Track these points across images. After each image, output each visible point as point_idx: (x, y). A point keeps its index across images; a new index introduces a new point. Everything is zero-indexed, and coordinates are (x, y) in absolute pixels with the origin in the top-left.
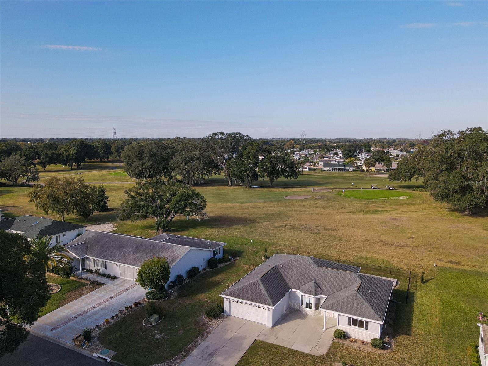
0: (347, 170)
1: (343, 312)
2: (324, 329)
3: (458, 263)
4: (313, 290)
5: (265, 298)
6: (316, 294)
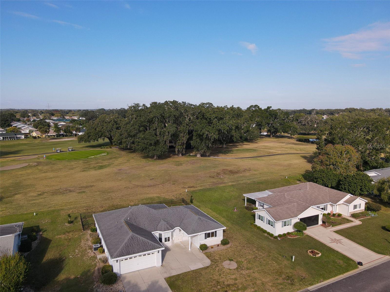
0: (19, 138)
2: (190, 249)
6: (171, 229)
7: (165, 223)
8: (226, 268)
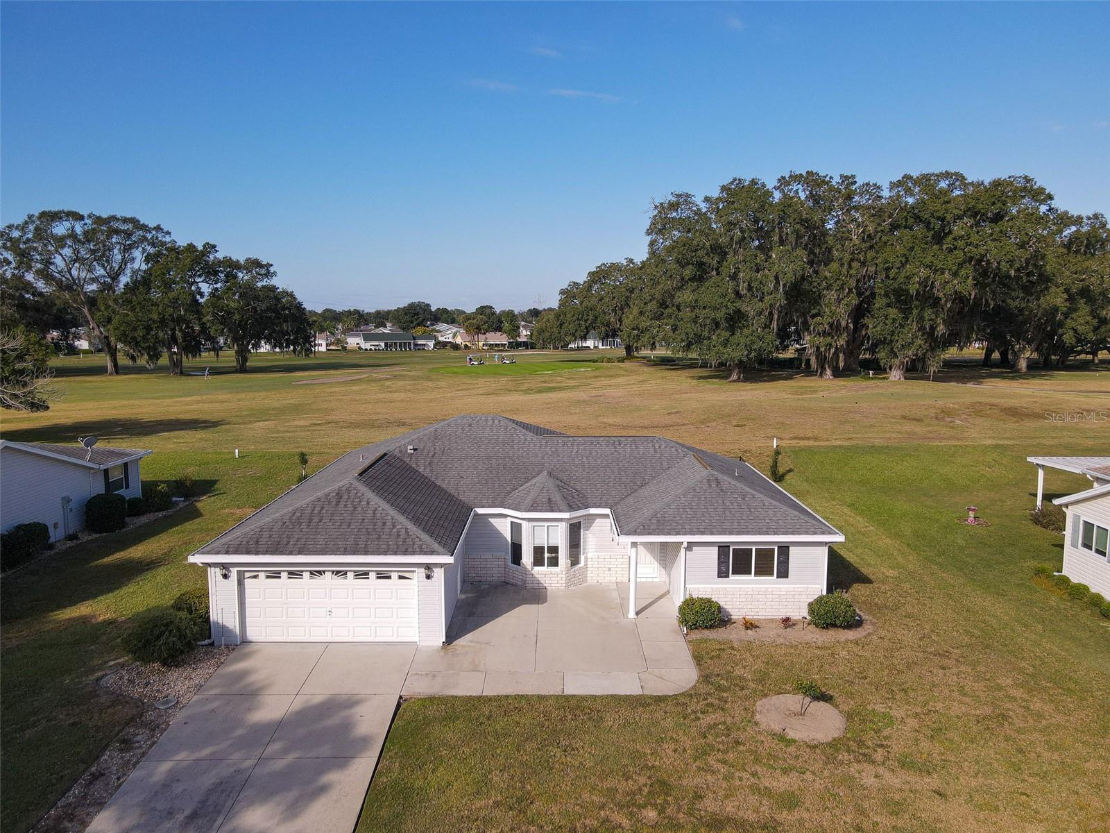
0: (421, 348)
1: (703, 533)
2: (632, 614)
3: (816, 439)
4: (557, 497)
5: (403, 532)
6: (571, 508)
7: (551, 484)
8: (763, 727)
